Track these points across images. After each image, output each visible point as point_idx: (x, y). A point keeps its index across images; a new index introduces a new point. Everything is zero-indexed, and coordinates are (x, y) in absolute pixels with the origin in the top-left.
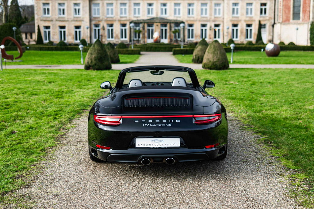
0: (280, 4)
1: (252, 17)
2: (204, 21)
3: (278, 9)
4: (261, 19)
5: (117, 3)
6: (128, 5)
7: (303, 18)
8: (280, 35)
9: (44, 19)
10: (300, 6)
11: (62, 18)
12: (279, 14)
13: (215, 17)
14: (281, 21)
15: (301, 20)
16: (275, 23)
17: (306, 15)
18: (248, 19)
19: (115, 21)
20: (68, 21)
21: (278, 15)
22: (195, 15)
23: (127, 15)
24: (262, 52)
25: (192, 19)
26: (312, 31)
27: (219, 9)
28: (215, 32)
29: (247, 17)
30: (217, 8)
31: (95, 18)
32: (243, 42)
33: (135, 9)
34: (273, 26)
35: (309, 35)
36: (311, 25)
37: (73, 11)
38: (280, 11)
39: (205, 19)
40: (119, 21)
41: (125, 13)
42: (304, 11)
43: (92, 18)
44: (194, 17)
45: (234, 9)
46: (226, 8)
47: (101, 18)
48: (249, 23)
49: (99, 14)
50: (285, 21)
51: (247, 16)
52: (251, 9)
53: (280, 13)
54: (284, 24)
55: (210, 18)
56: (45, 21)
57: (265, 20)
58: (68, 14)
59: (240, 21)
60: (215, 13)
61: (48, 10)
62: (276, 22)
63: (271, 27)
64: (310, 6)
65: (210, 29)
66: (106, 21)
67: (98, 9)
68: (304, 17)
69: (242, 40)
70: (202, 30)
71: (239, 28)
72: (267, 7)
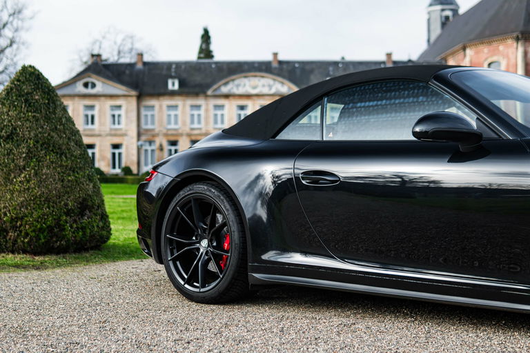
5: (184, 106)
6: (203, 108)
11: (90, 130)
19: (181, 135)
20: (99, 135)
23: (202, 125)
31: (147, 130)
33: (216, 115)
37: (109, 119)
40: (189, 135)
41: (199, 122)
43: (142, 131)
47: (157, 131)
49: (153, 123)
58: (101, 124)
66: (166, 135)
67: (153, 116)
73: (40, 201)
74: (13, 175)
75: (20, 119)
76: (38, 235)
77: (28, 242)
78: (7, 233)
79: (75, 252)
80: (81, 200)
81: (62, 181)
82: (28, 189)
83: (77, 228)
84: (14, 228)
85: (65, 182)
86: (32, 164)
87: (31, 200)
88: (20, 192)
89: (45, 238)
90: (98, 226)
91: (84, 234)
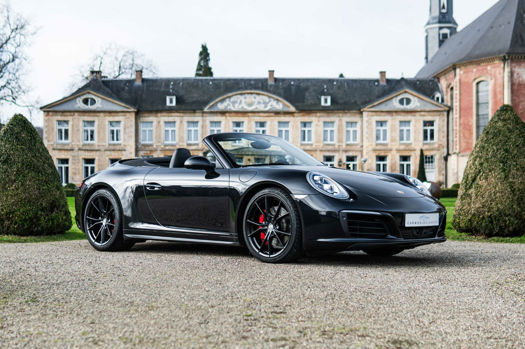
0: (456, 122)
1: (410, 144)
2: (329, 151)
3: (453, 130)
4: (425, 147)
5: (181, 122)
8: (457, 173)
9: (59, 147)
11: (89, 145)
12: (455, 139)
13: (347, 145)
14: (457, 151)
16: (448, 154)
18: (402, 147)
20: (98, 150)
22: (313, 141)
25: (309, 148)
27: (355, 132)
29: (401, 144)
30: (351, 129)
31: (145, 146)
34: (446, 159)
37: (108, 135)
38: (456, 134)
39: (330, 148)
41: (196, 138)
43: (140, 146)
44: (311, 145)
45: (378, 131)
46: (365, 130)
47: (155, 147)
48: (406, 154)
49: (151, 139)
50: (465, 150)
51: (402, 142)
52: (408, 131)
53: (456, 137)
54: (463, 156)
55: (339, 146)
56: (60, 150)
57: (432, 150)
58: (100, 140)
61: (66, 131)
62: (450, 152)
63: (443, 161)
65: (340, 165)
66: (163, 150)
67: (150, 131)
71: (388, 162)
72: (435, 128)
73: (25, 202)
74: (7, 185)
75: (12, 149)
76: (23, 223)
77: (17, 228)
78: (4, 222)
79: (47, 235)
80: (51, 201)
81: (39, 190)
82: (17, 194)
83: (48, 219)
84: (8, 219)
85: (41, 190)
86: (20, 179)
87: (19, 201)
88: (12, 196)
89: (27, 225)
90: (62, 219)
91: (53, 223)
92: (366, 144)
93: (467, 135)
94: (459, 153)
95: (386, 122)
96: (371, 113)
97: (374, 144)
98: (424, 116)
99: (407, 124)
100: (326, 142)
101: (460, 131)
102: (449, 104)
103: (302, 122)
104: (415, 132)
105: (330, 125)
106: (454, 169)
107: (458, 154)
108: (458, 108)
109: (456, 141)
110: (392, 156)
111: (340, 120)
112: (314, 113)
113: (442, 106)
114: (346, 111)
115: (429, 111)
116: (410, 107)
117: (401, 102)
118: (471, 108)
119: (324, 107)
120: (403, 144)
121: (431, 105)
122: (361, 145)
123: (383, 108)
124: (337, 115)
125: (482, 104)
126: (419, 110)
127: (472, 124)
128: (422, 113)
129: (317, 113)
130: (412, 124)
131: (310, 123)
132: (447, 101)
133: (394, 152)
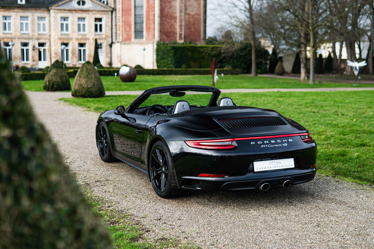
0: (119, 19)
1: (85, 35)
2: (25, 39)
3: (116, 25)
4: (97, 37)
7: (147, 37)
8: (120, 56)
10: (143, 23)
13: (39, 34)
14: (120, 40)
15: (144, 39)
16: (112, 43)
17: (150, 32)
18: (80, 37)
21: (116, 33)
22: (12, 31)
24: (116, 76)
25: (9, 36)
26: (159, 52)
27: (44, 25)
28: (40, 53)
29: (79, 35)
30: (41, 23)
32: (75, 65)
34: (111, 46)
35: (155, 56)
36: (157, 45)
38: (119, 28)
39: (26, 36)
42: (148, 29)
44: (11, 34)
45: (62, 24)
46: (52, 23)
48: (82, 42)
50: (125, 40)
51: (80, 33)
52: (84, 25)
53: (119, 30)
54: (124, 44)
55: (33, 35)
57: (101, 39)
59: (71, 39)
60: (39, 29)
62: (114, 41)
63: (109, 48)
64: (154, 23)
65: (34, 50)
68: (148, 35)
69: (74, 63)
70: (23, 50)
71: (70, 48)
72: (103, 23)
92: (53, 34)
93: (127, 29)
94: (122, 41)
95: (67, 18)
96: (56, 11)
97: (60, 35)
98: (95, 14)
99: (83, 20)
100: (22, 32)
101: (122, 26)
102: (113, 6)
103: (3, 16)
104: (89, 26)
105: (25, 19)
106: (117, 54)
107: (121, 43)
108: (121, 9)
109: (119, 33)
110: (73, 43)
111: (33, 16)
112: (13, 9)
113: (108, 7)
114: (38, 9)
115: (99, 11)
116: (85, 7)
117: (79, 3)
118: (130, 10)
119: (20, 5)
120: (80, 34)
121: (100, 6)
122: (49, 34)
123: (66, 7)
124: (31, 11)
125: (138, 7)
126: (91, 9)
127: (131, 21)
128: (94, 12)
129: (14, 9)
130: (86, 20)
131: (10, 17)
132: (111, 4)
133: (74, 40)
